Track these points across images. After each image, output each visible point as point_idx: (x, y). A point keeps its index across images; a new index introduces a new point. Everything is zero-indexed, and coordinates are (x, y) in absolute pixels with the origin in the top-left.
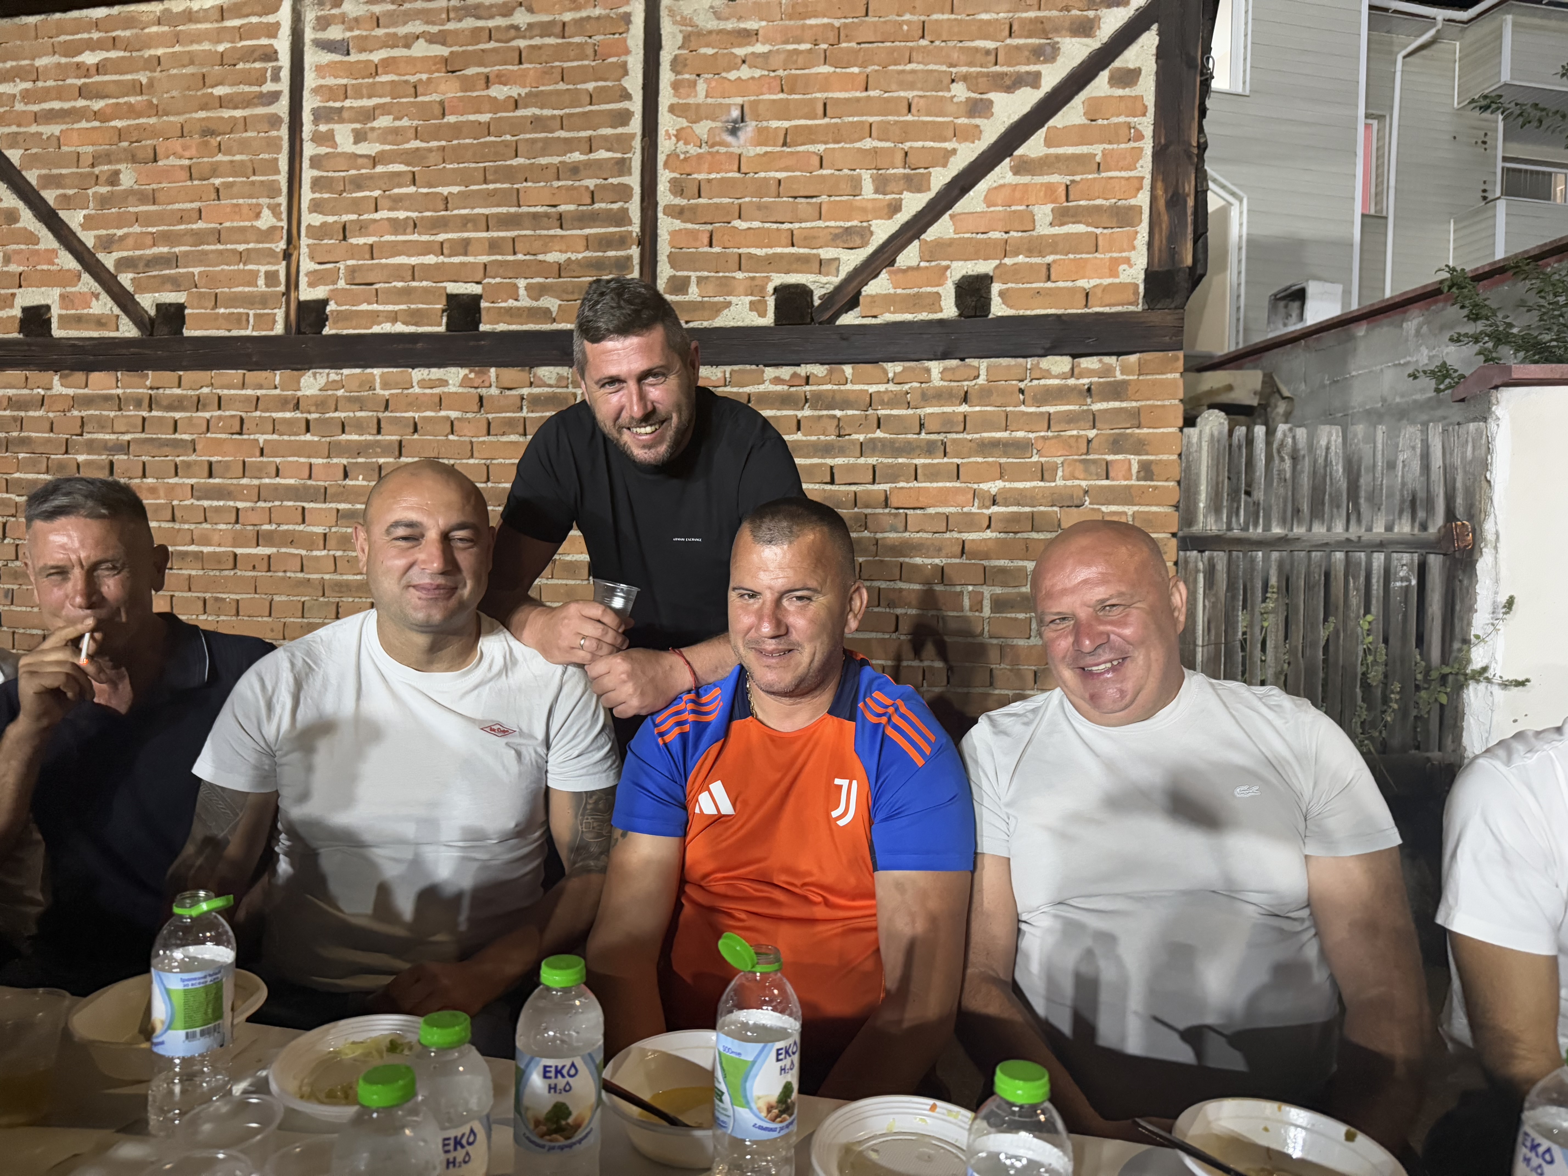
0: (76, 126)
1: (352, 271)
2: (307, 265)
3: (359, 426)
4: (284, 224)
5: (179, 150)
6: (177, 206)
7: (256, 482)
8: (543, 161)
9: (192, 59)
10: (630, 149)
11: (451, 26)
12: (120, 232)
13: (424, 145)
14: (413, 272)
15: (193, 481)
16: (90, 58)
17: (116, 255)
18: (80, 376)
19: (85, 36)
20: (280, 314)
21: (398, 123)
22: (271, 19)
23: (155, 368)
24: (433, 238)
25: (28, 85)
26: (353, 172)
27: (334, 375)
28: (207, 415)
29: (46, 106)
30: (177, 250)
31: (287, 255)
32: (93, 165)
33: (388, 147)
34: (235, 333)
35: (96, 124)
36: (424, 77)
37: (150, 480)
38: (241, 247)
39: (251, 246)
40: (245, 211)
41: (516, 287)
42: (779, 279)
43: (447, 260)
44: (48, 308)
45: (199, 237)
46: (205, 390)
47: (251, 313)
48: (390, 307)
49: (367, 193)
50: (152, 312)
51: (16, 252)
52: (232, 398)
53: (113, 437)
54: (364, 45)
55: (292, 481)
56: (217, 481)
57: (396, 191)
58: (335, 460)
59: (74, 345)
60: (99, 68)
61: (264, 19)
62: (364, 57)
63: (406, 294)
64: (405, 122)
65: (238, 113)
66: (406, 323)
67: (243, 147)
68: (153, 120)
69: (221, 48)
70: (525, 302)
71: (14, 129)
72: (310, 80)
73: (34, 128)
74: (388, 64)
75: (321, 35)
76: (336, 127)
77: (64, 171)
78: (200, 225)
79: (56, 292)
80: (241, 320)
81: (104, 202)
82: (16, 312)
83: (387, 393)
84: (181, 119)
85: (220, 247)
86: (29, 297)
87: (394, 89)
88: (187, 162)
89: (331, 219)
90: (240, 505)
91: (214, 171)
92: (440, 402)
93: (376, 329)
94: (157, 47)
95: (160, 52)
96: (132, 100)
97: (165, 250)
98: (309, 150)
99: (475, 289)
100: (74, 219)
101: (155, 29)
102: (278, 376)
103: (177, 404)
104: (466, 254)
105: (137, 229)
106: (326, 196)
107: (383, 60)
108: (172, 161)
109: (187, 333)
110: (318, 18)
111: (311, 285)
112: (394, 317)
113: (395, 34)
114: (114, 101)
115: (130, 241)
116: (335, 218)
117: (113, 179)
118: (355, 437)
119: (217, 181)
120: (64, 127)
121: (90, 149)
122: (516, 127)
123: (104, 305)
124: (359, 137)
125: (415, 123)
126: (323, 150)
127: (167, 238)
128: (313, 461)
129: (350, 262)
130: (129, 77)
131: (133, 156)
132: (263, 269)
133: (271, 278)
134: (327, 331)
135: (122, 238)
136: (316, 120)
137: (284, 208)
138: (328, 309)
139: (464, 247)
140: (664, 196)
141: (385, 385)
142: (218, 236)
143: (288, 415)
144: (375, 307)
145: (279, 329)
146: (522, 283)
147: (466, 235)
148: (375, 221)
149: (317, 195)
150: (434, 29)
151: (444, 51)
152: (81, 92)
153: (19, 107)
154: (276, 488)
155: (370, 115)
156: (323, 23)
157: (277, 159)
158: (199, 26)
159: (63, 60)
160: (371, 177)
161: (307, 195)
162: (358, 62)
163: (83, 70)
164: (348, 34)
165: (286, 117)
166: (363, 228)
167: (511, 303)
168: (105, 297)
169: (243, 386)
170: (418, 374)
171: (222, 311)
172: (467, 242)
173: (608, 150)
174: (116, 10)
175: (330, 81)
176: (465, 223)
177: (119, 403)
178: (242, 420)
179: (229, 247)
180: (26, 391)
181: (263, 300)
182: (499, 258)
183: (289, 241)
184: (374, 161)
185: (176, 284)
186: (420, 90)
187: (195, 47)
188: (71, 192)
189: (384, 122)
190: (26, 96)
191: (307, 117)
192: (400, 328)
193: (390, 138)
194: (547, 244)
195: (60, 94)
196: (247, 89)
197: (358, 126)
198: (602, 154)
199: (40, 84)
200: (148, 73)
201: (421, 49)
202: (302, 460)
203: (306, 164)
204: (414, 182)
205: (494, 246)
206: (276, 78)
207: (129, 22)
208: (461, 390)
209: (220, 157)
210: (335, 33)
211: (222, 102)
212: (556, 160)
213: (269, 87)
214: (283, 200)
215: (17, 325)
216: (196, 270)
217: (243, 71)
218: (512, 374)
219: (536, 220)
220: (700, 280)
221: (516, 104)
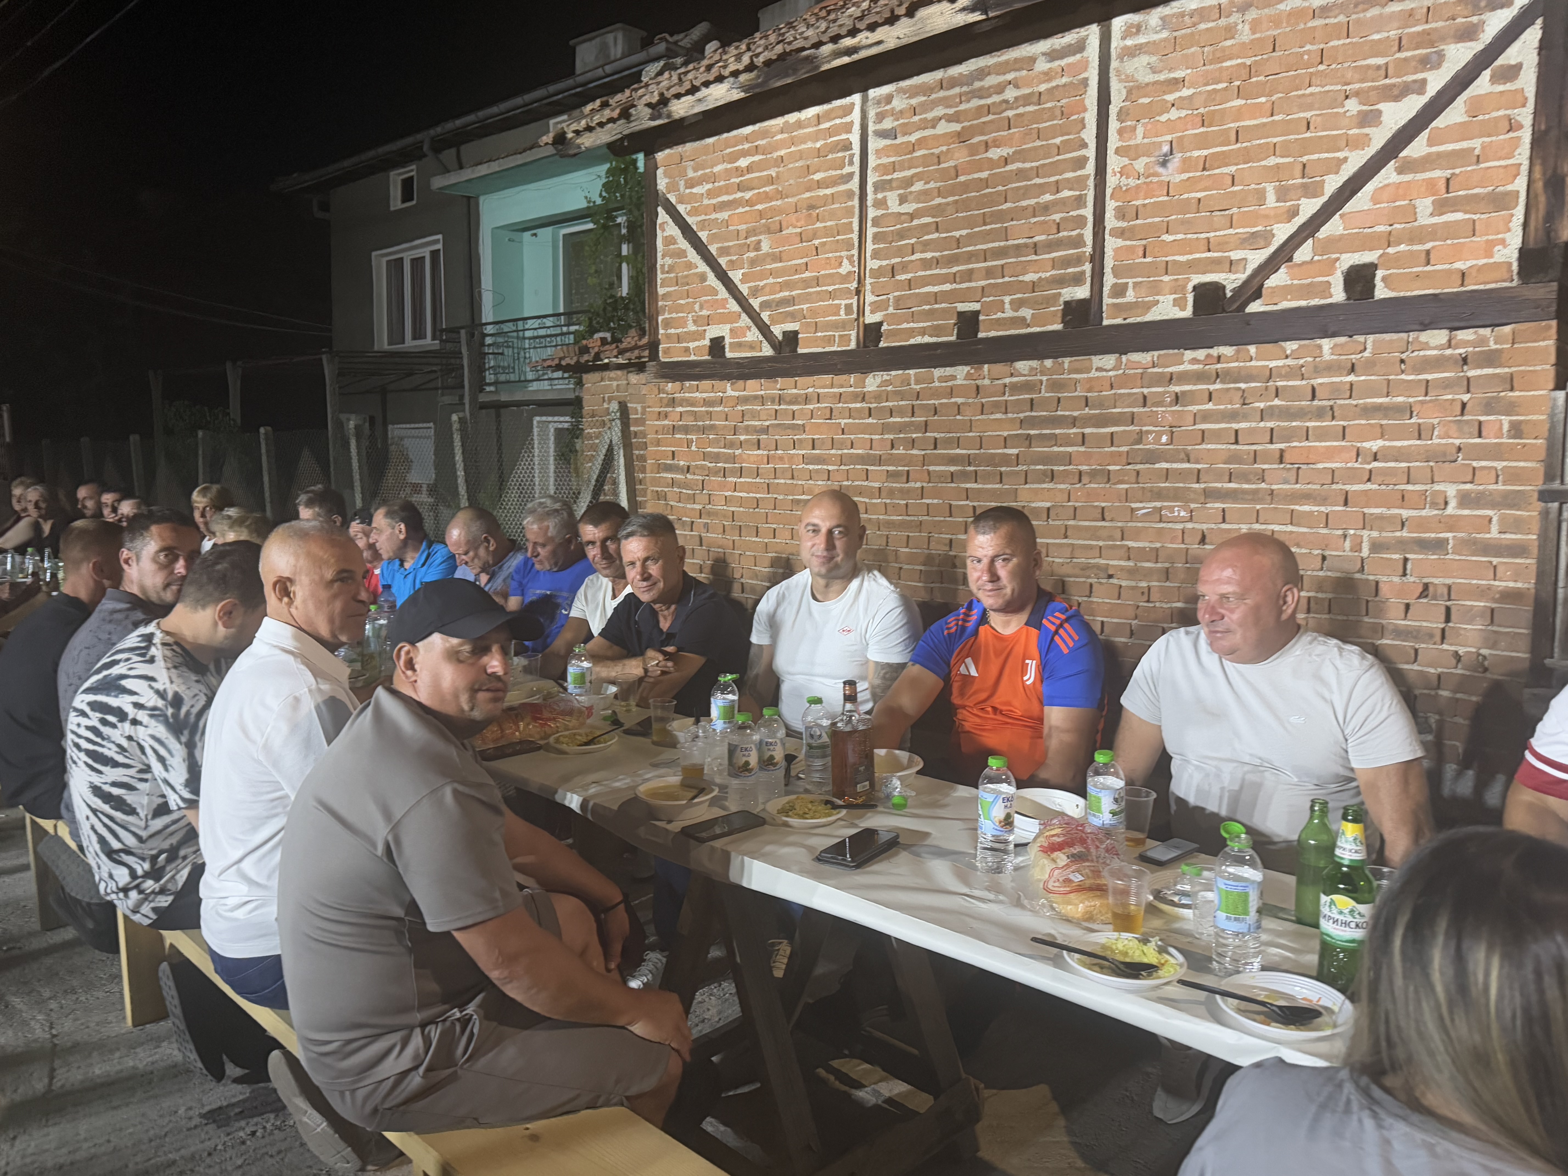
0: (737, 211)
1: (898, 299)
2: (870, 298)
3: (901, 412)
4: (856, 269)
5: (795, 222)
6: (794, 262)
7: (840, 452)
8: (1024, 203)
9: (801, 155)
10: (1085, 187)
11: (962, 107)
12: (761, 284)
13: (944, 201)
14: (936, 298)
15: (803, 452)
16: (743, 163)
17: (760, 299)
18: (741, 383)
19: (740, 147)
20: (853, 334)
21: (928, 186)
22: (847, 119)
23: (782, 376)
24: (949, 271)
25: (710, 186)
26: (898, 226)
27: (885, 376)
28: (811, 407)
29: (720, 199)
30: (793, 293)
31: (858, 292)
32: (746, 238)
33: (921, 205)
34: (827, 349)
35: (747, 208)
36: (944, 148)
37: (779, 452)
38: (830, 288)
39: (837, 287)
40: (833, 262)
41: (1003, 302)
42: (1197, 279)
43: (958, 286)
44: (723, 338)
45: (806, 283)
46: (810, 390)
47: (837, 334)
48: (921, 325)
49: (907, 241)
50: (780, 338)
51: (706, 301)
52: (825, 395)
53: (760, 423)
54: (907, 130)
55: (860, 451)
56: (817, 452)
57: (926, 237)
58: (886, 436)
59: (738, 363)
60: (749, 169)
61: (844, 120)
62: (906, 139)
63: (931, 314)
64: (932, 185)
65: (828, 191)
66: (931, 336)
67: (833, 215)
68: (779, 203)
69: (818, 145)
70: (1009, 313)
71: (703, 217)
72: (872, 161)
73: (714, 216)
74: (921, 142)
75: (879, 127)
76: (888, 194)
77: (731, 244)
78: (807, 274)
79: (728, 326)
80: (830, 340)
81: (753, 262)
82: (707, 342)
83: (918, 387)
84: (795, 199)
85: (818, 289)
86: (713, 331)
87: (925, 161)
88: (799, 230)
89: (884, 263)
90: (830, 468)
92: (951, 392)
93: (912, 341)
94: (781, 149)
95: (782, 153)
96: (767, 189)
97: (787, 294)
98: (872, 213)
99: (976, 306)
100: (736, 276)
101: (779, 137)
102: (853, 378)
103: (794, 400)
104: (970, 281)
105: (771, 280)
106: (882, 246)
107: (917, 140)
108: (791, 230)
109: (800, 351)
110: (877, 114)
111: (872, 312)
112: (923, 332)
113: (926, 119)
114: (756, 191)
115: (767, 289)
116: (887, 262)
117: (757, 247)
118: (899, 420)
119: (816, 242)
120: (730, 213)
121: (744, 227)
122: (1005, 179)
123: (754, 335)
124: (903, 200)
125: (939, 184)
126: (880, 212)
127: (787, 285)
128: (873, 437)
129: (896, 294)
130: (765, 173)
131: (769, 229)
132: (844, 302)
133: (848, 307)
134: (882, 344)
135: (763, 287)
136: (876, 192)
137: (856, 258)
138: (883, 328)
139: (969, 276)
140: (1111, 221)
141: (917, 381)
142: (817, 281)
143: (858, 405)
144: (912, 325)
145: (853, 345)
146: (1007, 299)
147: (971, 266)
148: (912, 261)
149: (876, 246)
150: (951, 111)
151: (958, 127)
152: (740, 187)
153: (706, 202)
154: (851, 455)
155: (908, 182)
156: (880, 117)
157: (851, 223)
158: (805, 131)
159: (729, 166)
160: (909, 229)
161: (870, 247)
162: (902, 143)
163: (739, 171)
164: (896, 123)
165: (857, 191)
166: (905, 267)
167: (1000, 315)
168: (754, 329)
169: (832, 386)
170: (938, 372)
171: (819, 334)
172: (971, 271)
173: (1070, 189)
174: (757, 127)
175: (885, 160)
176: (971, 257)
177: (762, 400)
178: (831, 409)
179: (824, 288)
180: (712, 394)
181: (843, 325)
182: (992, 281)
183: (859, 282)
184: (912, 216)
185: (793, 317)
186: (942, 159)
187: (803, 146)
188: (734, 258)
189: (918, 186)
190: (710, 194)
191: (870, 189)
192: (927, 339)
193: (922, 198)
194: (1025, 268)
195: (727, 190)
196: (834, 173)
197: (902, 191)
198: (1066, 193)
199: (716, 184)
200: (776, 169)
201: (942, 128)
202: (867, 436)
203: (869, 224)
204: (937, 230)
205: (989, 273)
206: (851, 163)
207: (765, 134)
208: (965, 382)
209: (819, 225)
210: (888, 124)
211: (820, 185)
212: (1032, 202)
213: (847, 170)
214: (855, 252)
215: (707, 351)
216: (805, 307)
217: (831, 160)
218: (999, 368)
219: (1018, 250)
220: (1135, 285)
221: (1006, 161)
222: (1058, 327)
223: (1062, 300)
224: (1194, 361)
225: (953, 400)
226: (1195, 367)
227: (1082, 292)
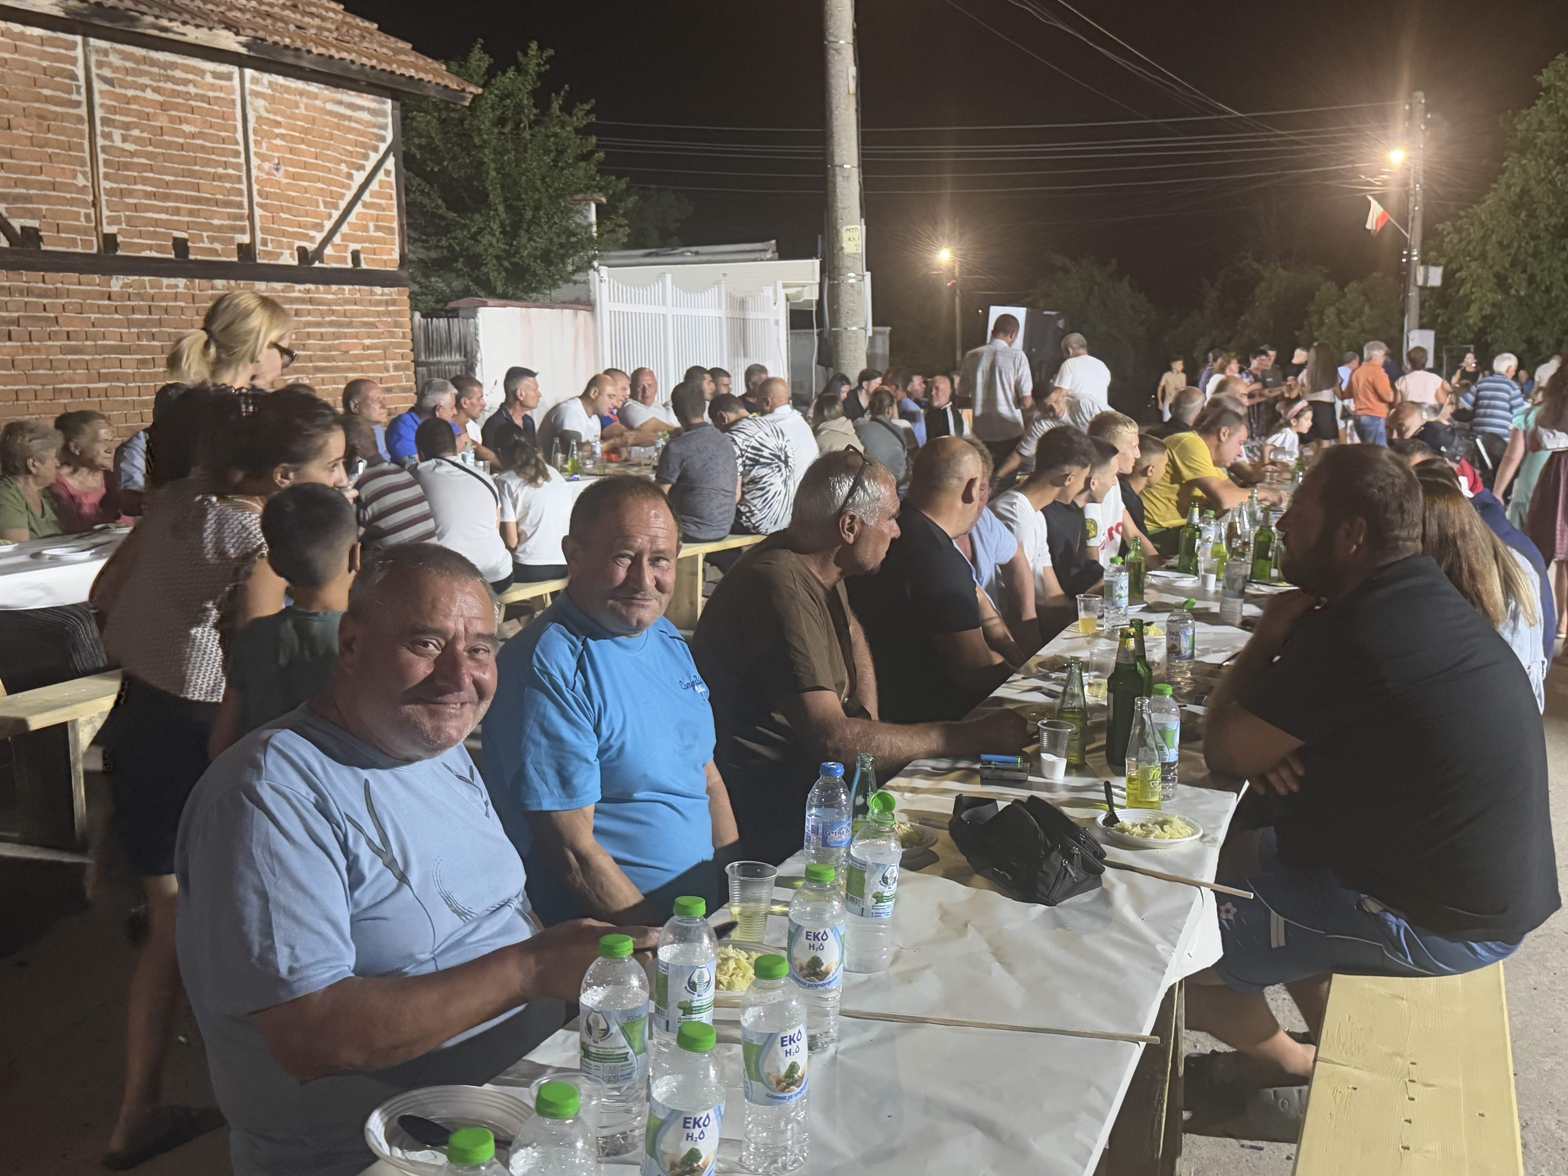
1: (128, 218)
2: (106, 212)
3: (140, 310)
4: (89, 184)
5: (24, 124)
6: (28, 163)
7: (93, 343)
8: (208, 170)
9: (26, 66)
10: (240, 171)
11: (162, 84)
13: (154, 150)
14: (157, 223)
15: (59, 343)
20: (95, 240)
21: (142, 135)
22: (73, 54)
23: (27, 270)
24: (164, 204)
26: (123, 159)
27: (126, 279)
28: (63, 301)
30: (32, 192)
31: (94, 205)
33: (138, 148)
34: (71, 250)
36: (153, 111)
37: (34, 343)
38: (68, 196)
39: (74, 195)
40: (68, 172)
41: (202, 236)
42: (298, 243)
43: (169, 217)
45: (42, 185)
46: (58, 285)
47: (79, 238)
48: (149, 242)
49: (132, 173)
50: (19, 232)
52: (75, 291)
54: (124, 85)
55: (113, 343)
56: (73, 343)
57: (145, 174)
58: (132, 330)
61: (68, 53)
62: (123, 91)
63: (154, 235)
64: (145, 135)
65: (58, 109)
66: (158, 252)
67: (63, 131)
69: (44, 64)
70: (207, 245)
72: (97, 98)
74: (134, 98)
75: (99, 72)
76: (114, 130)
78: (42, 178)
80: (74, 242)
83: (152, 291)
84: (25, 105)
85: (55, 193)
87: (139, 114)
88: (30, 134)
89: (114, 185)
91: (46, 143)
92: (176, 297)
93: (144, 254)
97: (24, 191)
98: (98, 140)
99: (186, 236)
102: (97, 278)
103: (44, 294)
104: (178, 215)
106: (111, 171)
107: (132, 96)
108: (21, 132)
109: (44, 248)
110: (96, 60)
111: (108, 224)
112: (150, 248)
113: (136, 82)
116: (118, 186)
118: (139, 316)
119: (49, 151)
124: (122, 138)
125: (149, 136)
126: (107, 143)
127: (23, 183)
128: (122, 330)
129: (127, 213)
132: (82, 211)
133: (87, 216)
134: (119, 253)
136: (102, 124)
137: (90, 175)
138: (119, 240)
139: (177, 211)
140: (256, 197)
141: (152, 287)
142: (54, 186)
143: (106, 303)
144: (142, 241)
145: (95, 250)
146: (205, 234)
147: (178, 205)
148: (137, 190)
149: (107, 170)
150: (155, 84)
151: (159, 98)
155: (128, 126)
157: (83, 143)
158: (30, 45)
160: (131, 164)
161: (101, 169)
162: (119, 93)
164: (113, 75)
165: (87, 119)
167: (201, 245)
169: (79, 284)
170: (165, 281)
171: (64, 235)
172: (178, 208)
175: (108, 102)
176: (178, 198)
177: (10, 292)
178: (80, 305)
179: (61, 194)
181: (84, 231)
182: (194, 219)
183: (95, 196)
184: (132, 154)
185: (33, 214)
186: (150, 117)
187: (28, 59)
189: (135, 132)
191: (95, 120)
192: (154, 254)
193: (139, 142)
194: (213, 215)
196: (63, 95)
197: (125, 132)
198: (231, 171)
201: (149, 94)
203: (99, 149)
204: (153, 171)
205: (191, 213)
206: (78, 92)
208: (184, 291)
210: (108, 73)
211: (47, 100)
212: (212, 170)
213: (75, 97)
214: (88, 169)
216: (44, 207)
217: (59, 82)
218: (204, 283)
219: (207, 201)
220: (272, 240)
221: (194, 136)
222: (235, 259)
223: (236, 242)
224: (300, 291)
225: (178, 303)
226: (300, 295)
227: (246, 239)
